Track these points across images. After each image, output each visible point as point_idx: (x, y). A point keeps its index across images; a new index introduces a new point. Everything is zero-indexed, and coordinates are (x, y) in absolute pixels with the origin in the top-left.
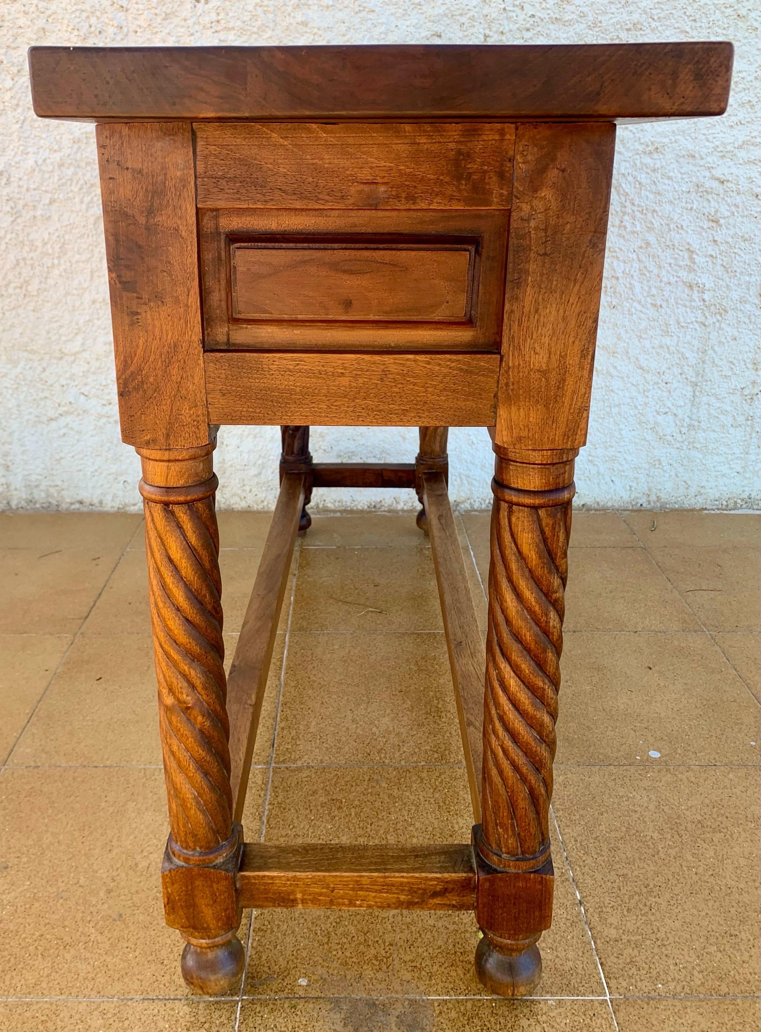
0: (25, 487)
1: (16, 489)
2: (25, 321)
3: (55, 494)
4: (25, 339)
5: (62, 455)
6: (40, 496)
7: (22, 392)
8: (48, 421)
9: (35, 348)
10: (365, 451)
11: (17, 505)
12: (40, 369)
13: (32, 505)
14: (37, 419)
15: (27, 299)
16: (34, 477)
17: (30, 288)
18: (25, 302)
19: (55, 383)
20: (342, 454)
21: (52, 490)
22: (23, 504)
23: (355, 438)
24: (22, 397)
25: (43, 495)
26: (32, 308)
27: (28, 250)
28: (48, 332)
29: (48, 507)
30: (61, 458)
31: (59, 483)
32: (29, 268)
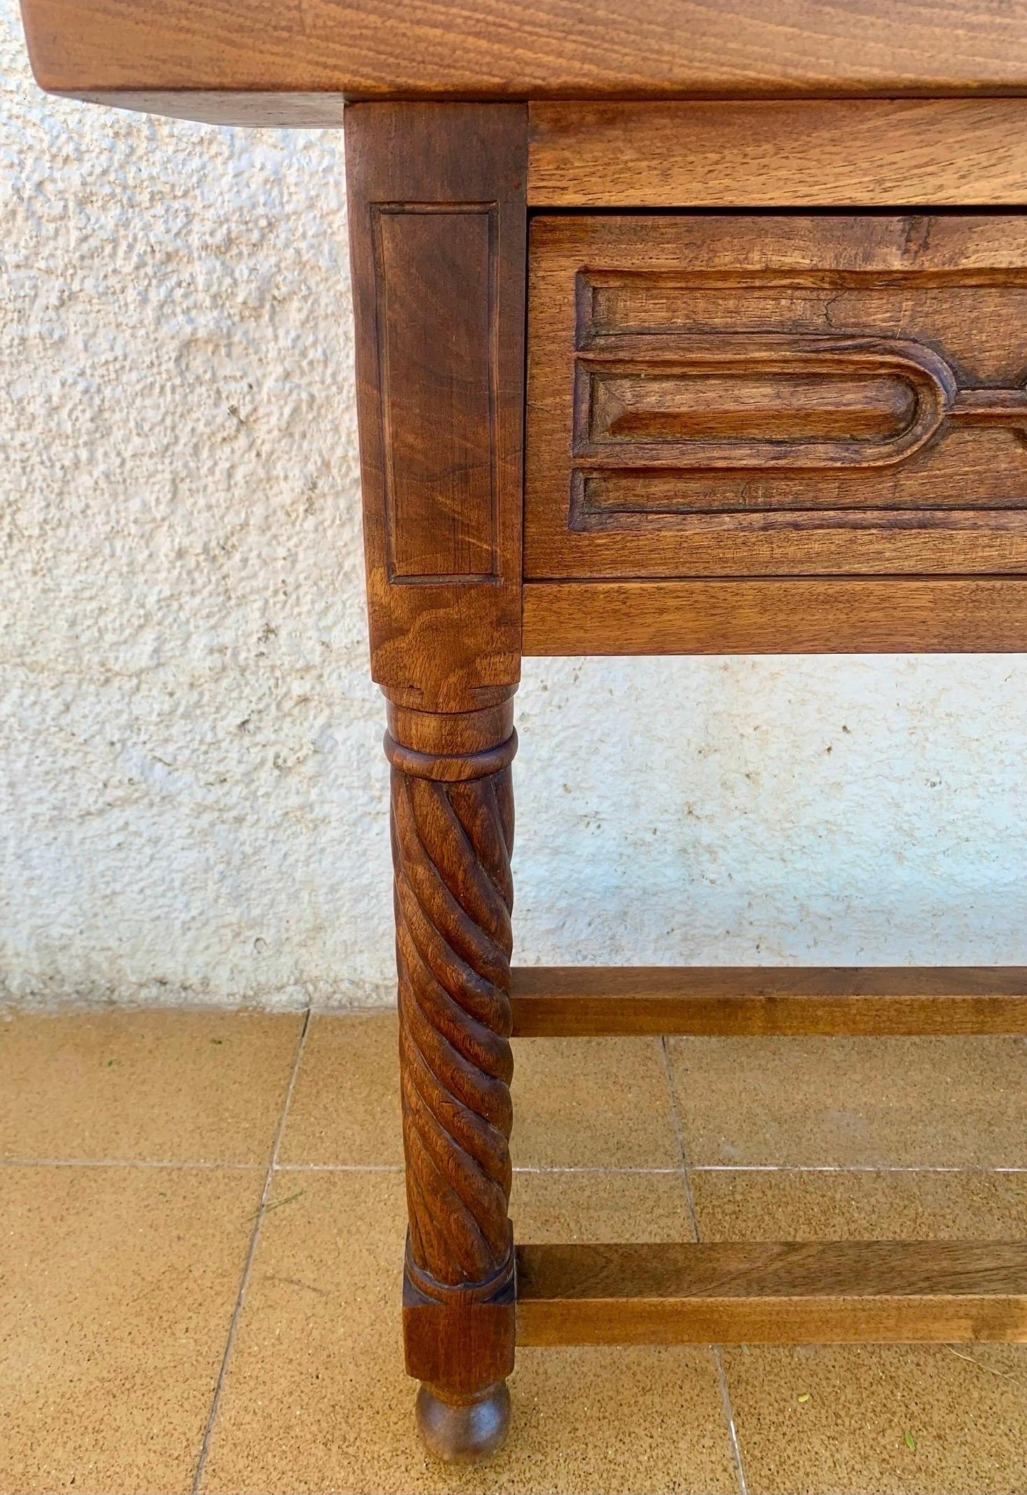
0: (37, 949)
1: (18, 955)
2: (17, 595)
3: (105, 966)
4: (19, 639)
5: (118, 887)
6: (70, 966)
7: (19, 755)
8: (82, 817)
9: (42, 659)
10: (806, 885)
11: (21, 986)
12: (57, 705)
13: (53, 986)
14: (55, 813)
15: (17, 545)
16: (56, 931)
17: (22, 519)
18: (11, 552)
19: (93, 736)
20: (752, 889)
21: (97, 957)
22: (36, 984)
23: (787, 855)
24: (20, 765)
25: (78, 965)
26: (29, 566)
27: (13, 424)
28: (73, 624)
29: (91, 991)
30: (114, 893)
31: (113, 943)
32: (18, 469)
